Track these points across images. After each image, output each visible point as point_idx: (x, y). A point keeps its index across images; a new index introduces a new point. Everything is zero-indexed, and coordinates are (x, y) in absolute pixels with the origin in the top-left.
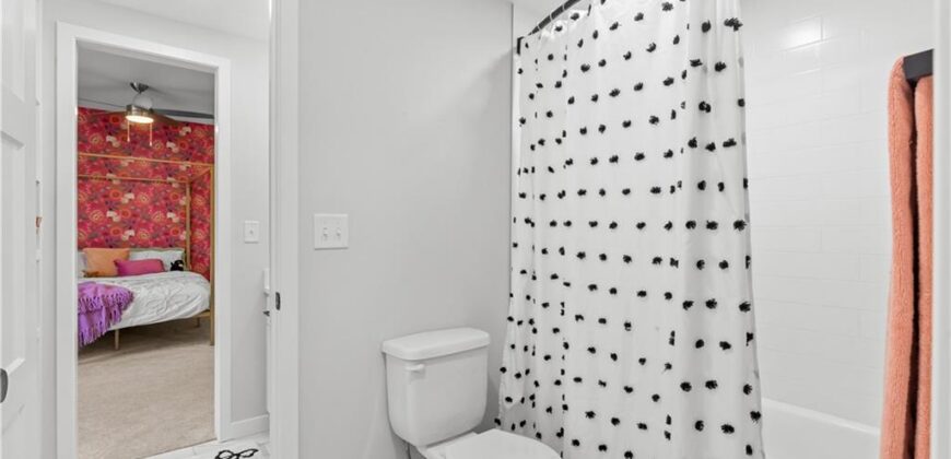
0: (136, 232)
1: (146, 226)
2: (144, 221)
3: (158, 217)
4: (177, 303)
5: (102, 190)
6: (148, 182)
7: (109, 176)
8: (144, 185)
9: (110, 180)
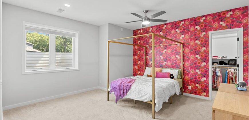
0: (167, 63)
1: (169, 60)
2: (169, 59)
3: (173, 57)
4: (141, 94)
5: (159, 49)
6: (170, 45)
7: (161, 44)
8: (169, 46)
9: (161, 46)
